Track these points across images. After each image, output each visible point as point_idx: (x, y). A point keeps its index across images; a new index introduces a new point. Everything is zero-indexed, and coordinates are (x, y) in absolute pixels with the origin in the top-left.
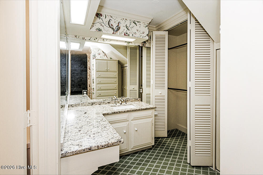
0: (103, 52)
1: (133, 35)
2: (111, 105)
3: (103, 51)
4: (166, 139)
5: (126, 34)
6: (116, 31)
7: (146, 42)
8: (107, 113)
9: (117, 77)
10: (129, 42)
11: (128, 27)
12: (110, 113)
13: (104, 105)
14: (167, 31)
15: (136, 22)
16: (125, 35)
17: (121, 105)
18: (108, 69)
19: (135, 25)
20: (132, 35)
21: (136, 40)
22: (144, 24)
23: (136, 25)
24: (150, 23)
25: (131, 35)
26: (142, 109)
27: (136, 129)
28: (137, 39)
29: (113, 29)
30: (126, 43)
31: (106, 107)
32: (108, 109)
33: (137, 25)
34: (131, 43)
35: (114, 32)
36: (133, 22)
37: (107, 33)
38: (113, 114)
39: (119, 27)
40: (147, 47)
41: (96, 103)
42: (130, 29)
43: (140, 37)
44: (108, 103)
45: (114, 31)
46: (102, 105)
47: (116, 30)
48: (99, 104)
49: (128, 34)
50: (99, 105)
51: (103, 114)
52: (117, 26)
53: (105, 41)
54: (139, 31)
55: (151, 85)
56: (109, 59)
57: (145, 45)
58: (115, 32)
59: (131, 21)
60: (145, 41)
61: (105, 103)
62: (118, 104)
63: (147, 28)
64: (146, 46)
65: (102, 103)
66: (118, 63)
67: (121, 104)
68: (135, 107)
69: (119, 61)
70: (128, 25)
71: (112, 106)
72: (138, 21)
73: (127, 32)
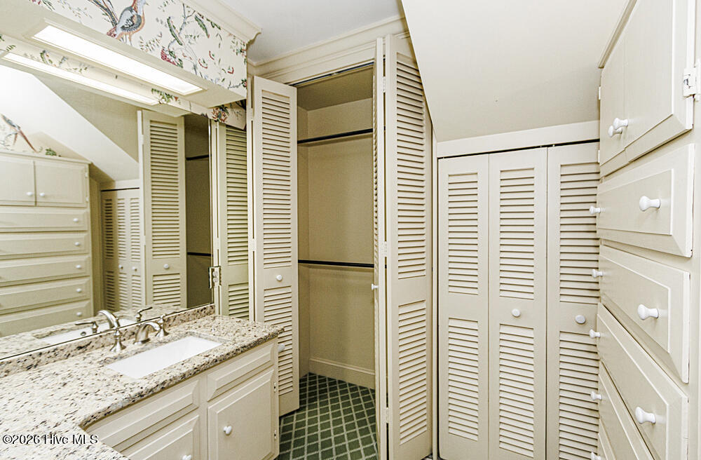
0: (9, 122)
1: (195, 68)
2: (96, 354)
3: (8, 117)
4: (297, 416)
5: (169, 57)
6: (123, 28)
7: (229, 110)
8: (101, 408)
9: (86, 229)
10: (169, 96)
11: (178, 29)
12: (120, 405)
13: (58, 367)
14: (293, 85)
15: (204, 21)
16: (164, 57)
17: (149, 345)
18: (42, 194)
19: (204, 32)
20: (192, 66)
21: (204, 90)
22: (231, 38)
23: (206, 32)
24: (251, 42)
25: (187, 66)
26: (245, 347)
27: (227, 429)
28: (207, 88)
29: (108, 11)
30: (157, 95)
31: (78, 371)
32: (99, 384)
33: (208, 36)
34: (176, 98)
35: (115, 28)
36: (196, 19)
37: (77, 20)
38: (134, 402)
39: (139, 16)
40: (227, 126)
41: (9, 367)
42: (182, 37)
43: (220, 83)
44: (80, 348)
45: (114, 23)
46: (47, 369)
47: (123, 23)
48: (29, 368)
49: (177, 60)
50: (25, 374)
51: (80, 426)
52: (130, 9)
53: (56, 62)
54: (217, 59)
55: (250, 254)
56: (43, 154)
57: (223, 118)
58: (119, 31)
59: (187, 9)
60: (223, 105)
61: (62, 354)
62: (131, 345)
63: (241, 57)
64: (228, 122)
65: (42, 358)
66: (87, 174)
67: (146, 341)
68: (214, 345)
69: (91, 166)
70: (177, 23)
71: (105, 361)
72: (214, 21)
73: (171, 50)
